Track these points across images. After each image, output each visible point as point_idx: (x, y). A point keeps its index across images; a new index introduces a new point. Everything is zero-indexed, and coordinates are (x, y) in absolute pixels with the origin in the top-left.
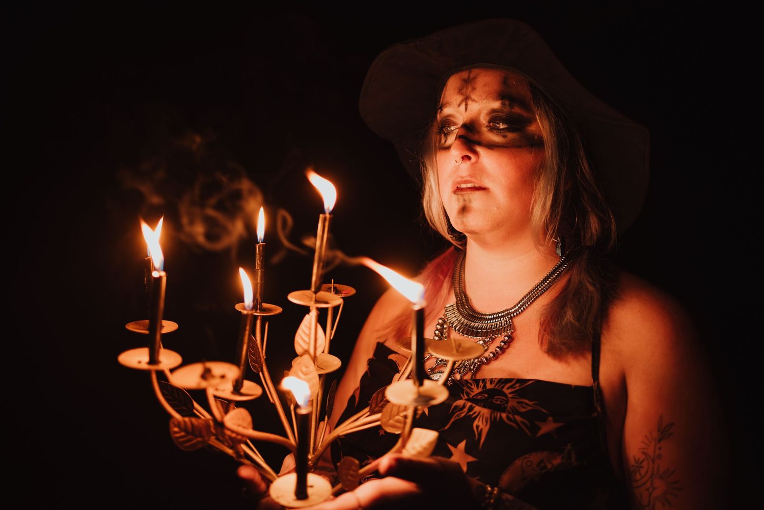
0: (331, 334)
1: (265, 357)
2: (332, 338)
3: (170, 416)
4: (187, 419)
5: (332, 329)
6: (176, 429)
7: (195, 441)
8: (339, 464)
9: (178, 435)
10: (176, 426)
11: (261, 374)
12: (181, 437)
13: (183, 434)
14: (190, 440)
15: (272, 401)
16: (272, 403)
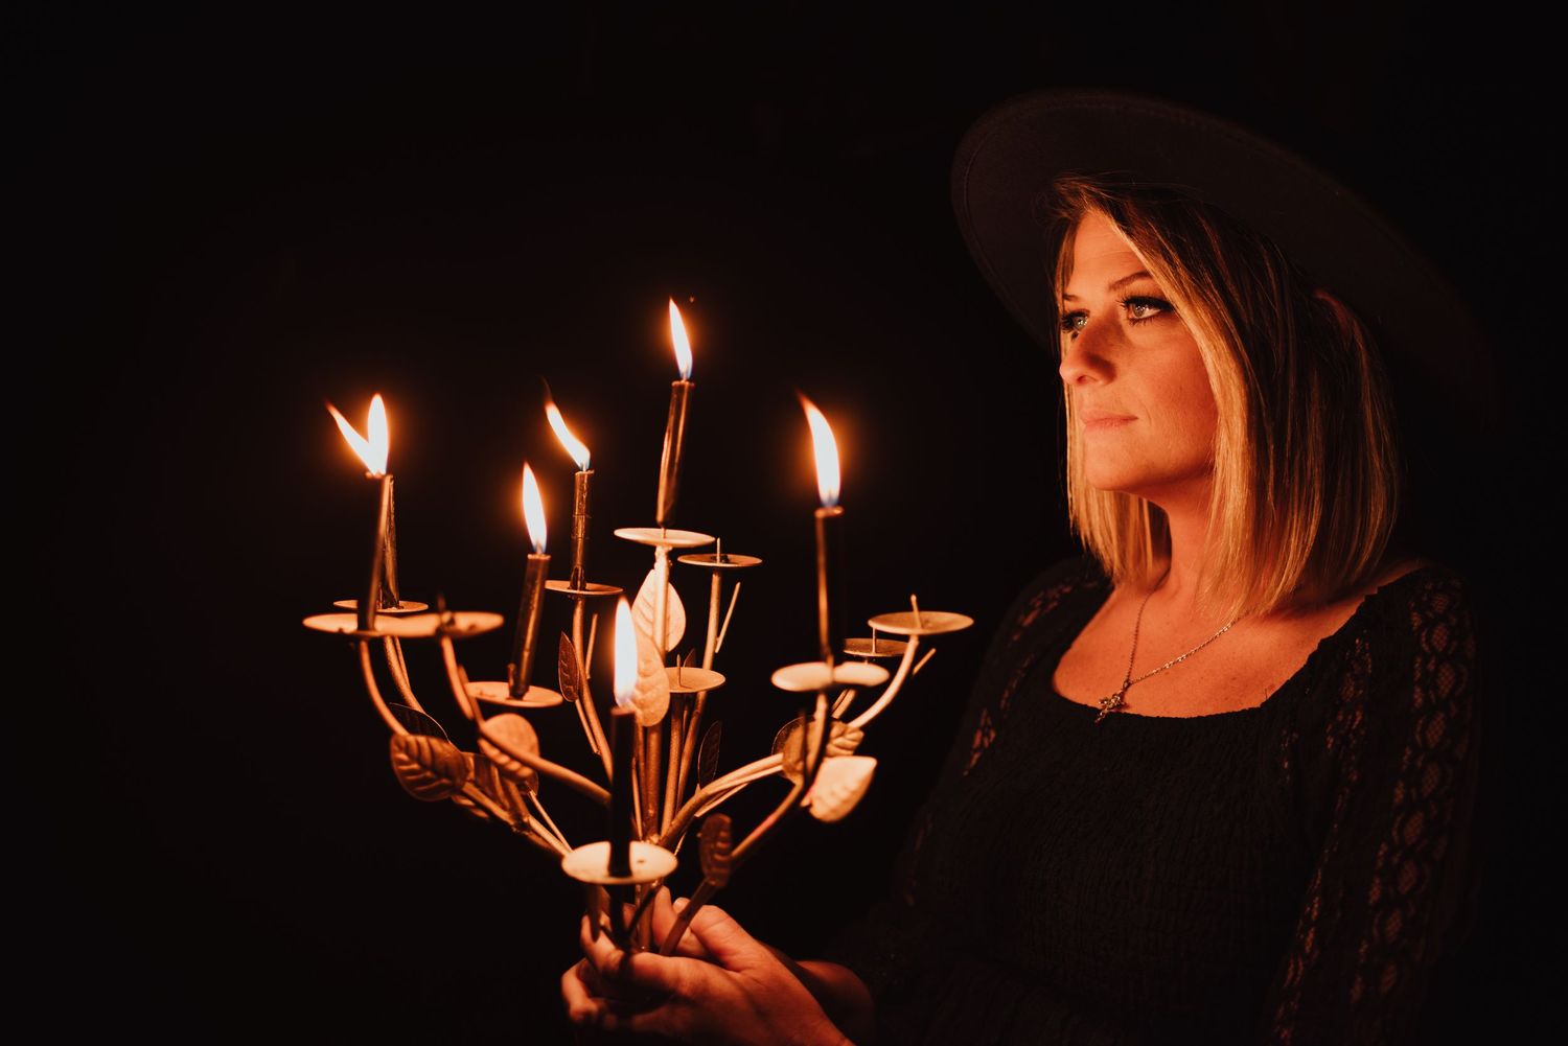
0: (716, 643)
1: (588, 677)
2: (717, 651)
3: (390, 732)
4: (422, 739)
5: (718, 634)
6: (403, 756)
7: (437, 783)
8: (699, 835)
9: (405, 768)
10: (401, 749)
11: (577, 702)
12: (412, 772)
13: (415, 766)
14: (425, 781)
15: (595, 750)
16: (596, 755)
